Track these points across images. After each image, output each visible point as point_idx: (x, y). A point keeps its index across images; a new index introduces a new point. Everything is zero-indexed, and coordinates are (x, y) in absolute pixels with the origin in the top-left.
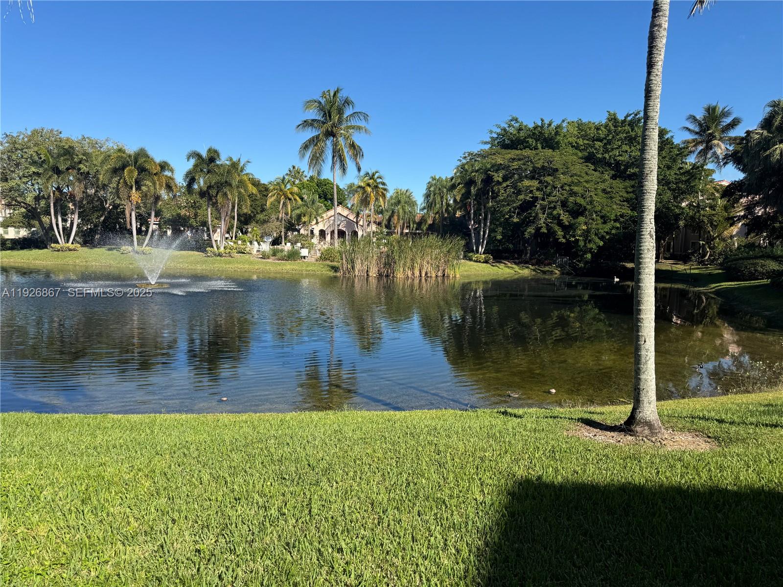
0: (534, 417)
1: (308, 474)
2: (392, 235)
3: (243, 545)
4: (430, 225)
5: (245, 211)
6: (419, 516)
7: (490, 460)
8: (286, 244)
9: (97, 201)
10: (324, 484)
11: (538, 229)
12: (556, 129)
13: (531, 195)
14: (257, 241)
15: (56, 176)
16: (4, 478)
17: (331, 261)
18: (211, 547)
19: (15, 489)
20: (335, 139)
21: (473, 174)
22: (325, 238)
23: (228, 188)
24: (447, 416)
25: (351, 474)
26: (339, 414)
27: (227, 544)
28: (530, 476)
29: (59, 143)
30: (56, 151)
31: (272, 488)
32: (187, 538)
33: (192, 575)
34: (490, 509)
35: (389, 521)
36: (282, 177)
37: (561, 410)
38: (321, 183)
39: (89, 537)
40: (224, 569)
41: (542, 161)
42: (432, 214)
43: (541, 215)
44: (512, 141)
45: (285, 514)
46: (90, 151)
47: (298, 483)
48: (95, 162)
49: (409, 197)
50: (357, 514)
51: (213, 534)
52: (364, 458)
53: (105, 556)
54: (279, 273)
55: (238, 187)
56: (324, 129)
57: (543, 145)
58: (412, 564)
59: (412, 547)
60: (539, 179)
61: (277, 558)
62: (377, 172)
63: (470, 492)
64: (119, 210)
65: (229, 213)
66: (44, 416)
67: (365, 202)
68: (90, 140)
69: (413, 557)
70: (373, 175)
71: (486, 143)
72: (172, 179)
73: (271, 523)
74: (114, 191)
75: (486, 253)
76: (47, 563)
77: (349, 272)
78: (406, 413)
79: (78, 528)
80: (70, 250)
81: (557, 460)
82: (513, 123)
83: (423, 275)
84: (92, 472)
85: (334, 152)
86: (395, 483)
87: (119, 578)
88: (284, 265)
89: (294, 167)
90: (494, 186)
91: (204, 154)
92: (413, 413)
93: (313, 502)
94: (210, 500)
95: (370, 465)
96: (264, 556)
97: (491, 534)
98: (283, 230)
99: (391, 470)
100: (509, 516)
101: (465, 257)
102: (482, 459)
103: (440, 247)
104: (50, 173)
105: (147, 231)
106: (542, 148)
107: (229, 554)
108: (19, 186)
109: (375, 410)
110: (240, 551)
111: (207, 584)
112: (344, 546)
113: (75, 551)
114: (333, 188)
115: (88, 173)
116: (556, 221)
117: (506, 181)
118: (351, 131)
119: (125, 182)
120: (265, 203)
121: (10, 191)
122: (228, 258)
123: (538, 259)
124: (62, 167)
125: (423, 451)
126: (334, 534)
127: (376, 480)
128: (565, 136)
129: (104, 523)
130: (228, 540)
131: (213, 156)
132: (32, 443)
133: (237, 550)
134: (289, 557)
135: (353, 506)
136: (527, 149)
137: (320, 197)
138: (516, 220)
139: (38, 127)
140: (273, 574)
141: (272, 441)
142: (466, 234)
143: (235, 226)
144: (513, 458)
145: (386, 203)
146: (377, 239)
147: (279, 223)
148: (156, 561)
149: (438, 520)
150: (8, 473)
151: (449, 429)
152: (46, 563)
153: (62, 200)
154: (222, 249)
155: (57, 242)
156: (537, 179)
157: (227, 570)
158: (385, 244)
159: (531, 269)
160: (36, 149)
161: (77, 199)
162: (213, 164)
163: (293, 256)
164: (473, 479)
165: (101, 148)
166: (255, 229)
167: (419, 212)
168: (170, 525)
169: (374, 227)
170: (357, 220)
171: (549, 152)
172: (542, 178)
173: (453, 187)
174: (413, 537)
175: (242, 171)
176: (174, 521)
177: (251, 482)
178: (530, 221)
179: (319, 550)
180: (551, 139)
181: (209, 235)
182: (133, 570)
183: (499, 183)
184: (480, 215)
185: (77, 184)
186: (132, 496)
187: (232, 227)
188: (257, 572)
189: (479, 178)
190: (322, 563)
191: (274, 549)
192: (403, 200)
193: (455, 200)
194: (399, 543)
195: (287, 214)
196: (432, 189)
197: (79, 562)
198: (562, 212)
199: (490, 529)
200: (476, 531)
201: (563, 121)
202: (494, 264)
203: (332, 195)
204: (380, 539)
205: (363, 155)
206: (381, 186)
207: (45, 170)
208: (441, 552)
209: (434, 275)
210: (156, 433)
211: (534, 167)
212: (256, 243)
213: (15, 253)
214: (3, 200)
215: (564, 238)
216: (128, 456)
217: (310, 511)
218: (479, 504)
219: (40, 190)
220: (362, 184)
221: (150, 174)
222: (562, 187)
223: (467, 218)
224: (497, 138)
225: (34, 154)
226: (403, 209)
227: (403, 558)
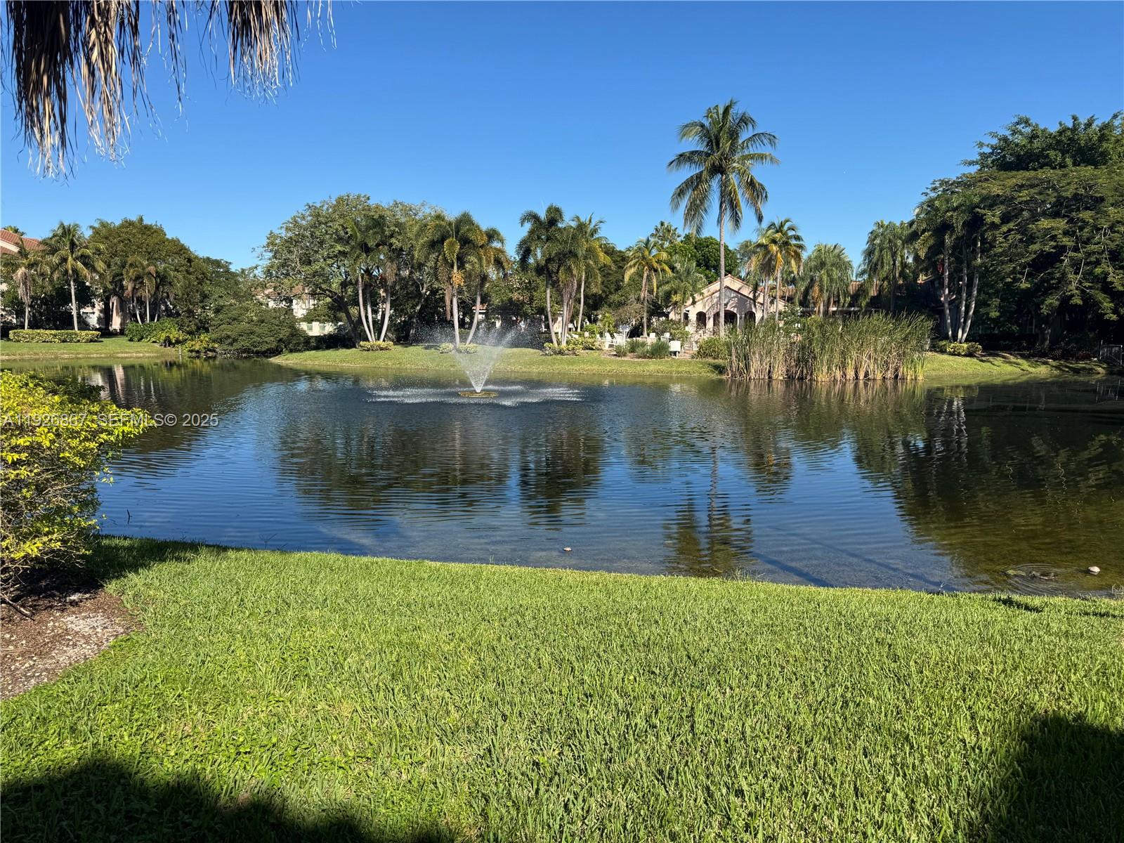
0: (1063, 613)
1: (687, 671)
2: (810, 315)
3: (597, 765)
4: (873, 298)
5: (594, 290)
6: (866, 757)
7: (987, 679)
8: (648, 335)
9: (412, 285)
10: (712, 687)
11: (1065, 300)
12: (1100, 131)
13: (1053, 243)
14: (609, 331)
15: (365, 255)
16: (304, 637)
17: (714, 358)
18: (553, 761)
19: (316, 652)
20: (724, 177)
21: (949, 214)
22: (705, 325)
23: (572, 259)
24: (904, 601)
25: (753, 678)
26: (729, 583)
27: (575, 759)
28: (1062, 713)
29: (367, 212)
30: (364, 223)
31: (636, 685)
32: (522, 743)
33: (529, 798)
34: (989, 760)
35: (815, 757)
36: (644, 239)
37: (1113, 602)
38: (700, 244)
39: (400, 726)
40: (572, 797)
41: (1073, 187)
42: (876, 281)
43: (1071, 276)
44: (1018, 157)
45: (656, 727)
46: (403, 220)
47: (674, 682)
48: (409, 235)
49: (839, 256)
50: (765, 741)
51: (556, 743)
52: (773, 656)
53: (420, 756)
54: (640, 376)
55: (585, 258)
56: (708, 164)
57: (1075, 160)
58: (857, 833)
59: (855, 804)
60: (1068, 216)
61: (646, 791)
62: (787, 221)
63: (952, 728)
64: (437, 297)
65: (574, 294)
66: (351, 558)
67: (767, 267)
68: (403, 206)
69: (857, 820)
70: (782, 225)
71: (971, 163)
72: (502, 252)
73: (636, 737)
74: (432, 271)
75: (970, 341)
76: (351, 754)
77: (741, 374)
78: (838, 592)
79: (388, 713)
80: (382, 349)
81: (1112, 690)
82: (1020, 127)
83: (861, 376)
84: (404, 638)
85: (722, 196)
86: (823, 700)
87: (436, 787)
88: (646, 364)
89: (662, 224)
90: (986, 231)
91: (543, 215)
92: (848, 591)
93: (697, 714)
94: (552, 693)
95: (783, 668)
96: (627, 786)
97: (993, 802)
98: (645, 315)
99: (818, 679)
100: (1024, 774)
101: (934, 348)
102: (973, 676)
103: (890, 333)
104: (358, 252)
105: (472, 322)
106: (1075, 164)
107: (577, 775)
108: (323, 269)
109: (786, 583)
110: (593, 773)
111: (548, 814)
112: (745, 788)
113: (383, 743)
114: (718, 250)
115: (401, 249)
116: (1099, 286)
117: (1008, 222)
118: (748, 162)
119: (445, 259)
120: (621, 278)
121: (314, 276)
122: (572, 356)
123: (1064, 350)
124: (371, 244)
125: (869, 653)
126: (729, 766)
127: (793, 692)
128: (1117, 141)
129: (418, 708)
130: (576, 754)
131: (555, 215)
132: (336, 593)
133: (589, 771)
134: (663, 793)
135: (758, 728)
136: (1046, 169)
137: (699, 265)
138: (1024, 285)
139: (343, 193)
140: (640, 815)
141: (635, 615)
142: (935, 310)
143: (581, 312)
144: (1029, 678)
145: (802, 268)
146: (786, 323)
147: (639, 306)
148: (482, 771)
149: (899, 768)
150: (309, 630)
151: (911, 622)
152: (349, 753)
153: (371, 285)
154: (564, 345)
155: (367, 339)
156: (1064, 216)
157: (576, 799)
158: (799, 330)
159: (1053, 366)
160: (342, 221)
161: (389, 283)
162: (553, 228)
163: (659, 351)
164: (958, 708)
165: (415, 215)
166: (607, 315)
167: (854, 279)
168: (500, 723)
169: (781, 306)
170: (754, 296)
171: (1087, 171)
172: (1074, 214)
173: (914, 236)
174: (856, 789)
175: (592, 235)
176: (505, 717)
177: (607, 673)
178: (1051, 287)
179: (708, 788)
180: (1091, 149)
181: (547, 327)
182: (453, 780)
183: (994, 226)
184: (961, 279)
185: (389, 264)
186: (452, 676)
187: (577, 313)
188: (618, 808)
189: (958, 221)
190: (712, 809)
191: (642, 777)
192: (830, 261)
193: (917, 258)
194: (833, 795)
195: (651, 292)
196: (877, 241)
197: (388, 757)
198: (1111, 269)
199: (990, 793)
200: (965, 794)
201: (1115, 116)
202: (984, 358)
203: (718, 261)
204: (802, 785)
205: (766, 197)
206: (793, 242)
207: (353, 248)
208: (904, 820)
209: (879, 377)
210: (482, 589)
211: (1059, 198)
212: (607, 335)
213: (320, 353)
214: (306, 288)
215: (1114, 313)
216: (448, 619)
217: (692, 727)
218: (968, 751)
219: (347, 273)
220: (764, 241)
221: (475, 247)
222: (1111, 228)
223: (937, 285)
224: (992, 153)
225: (340, 228)
226: (829, 275)
227: (841, 821)
